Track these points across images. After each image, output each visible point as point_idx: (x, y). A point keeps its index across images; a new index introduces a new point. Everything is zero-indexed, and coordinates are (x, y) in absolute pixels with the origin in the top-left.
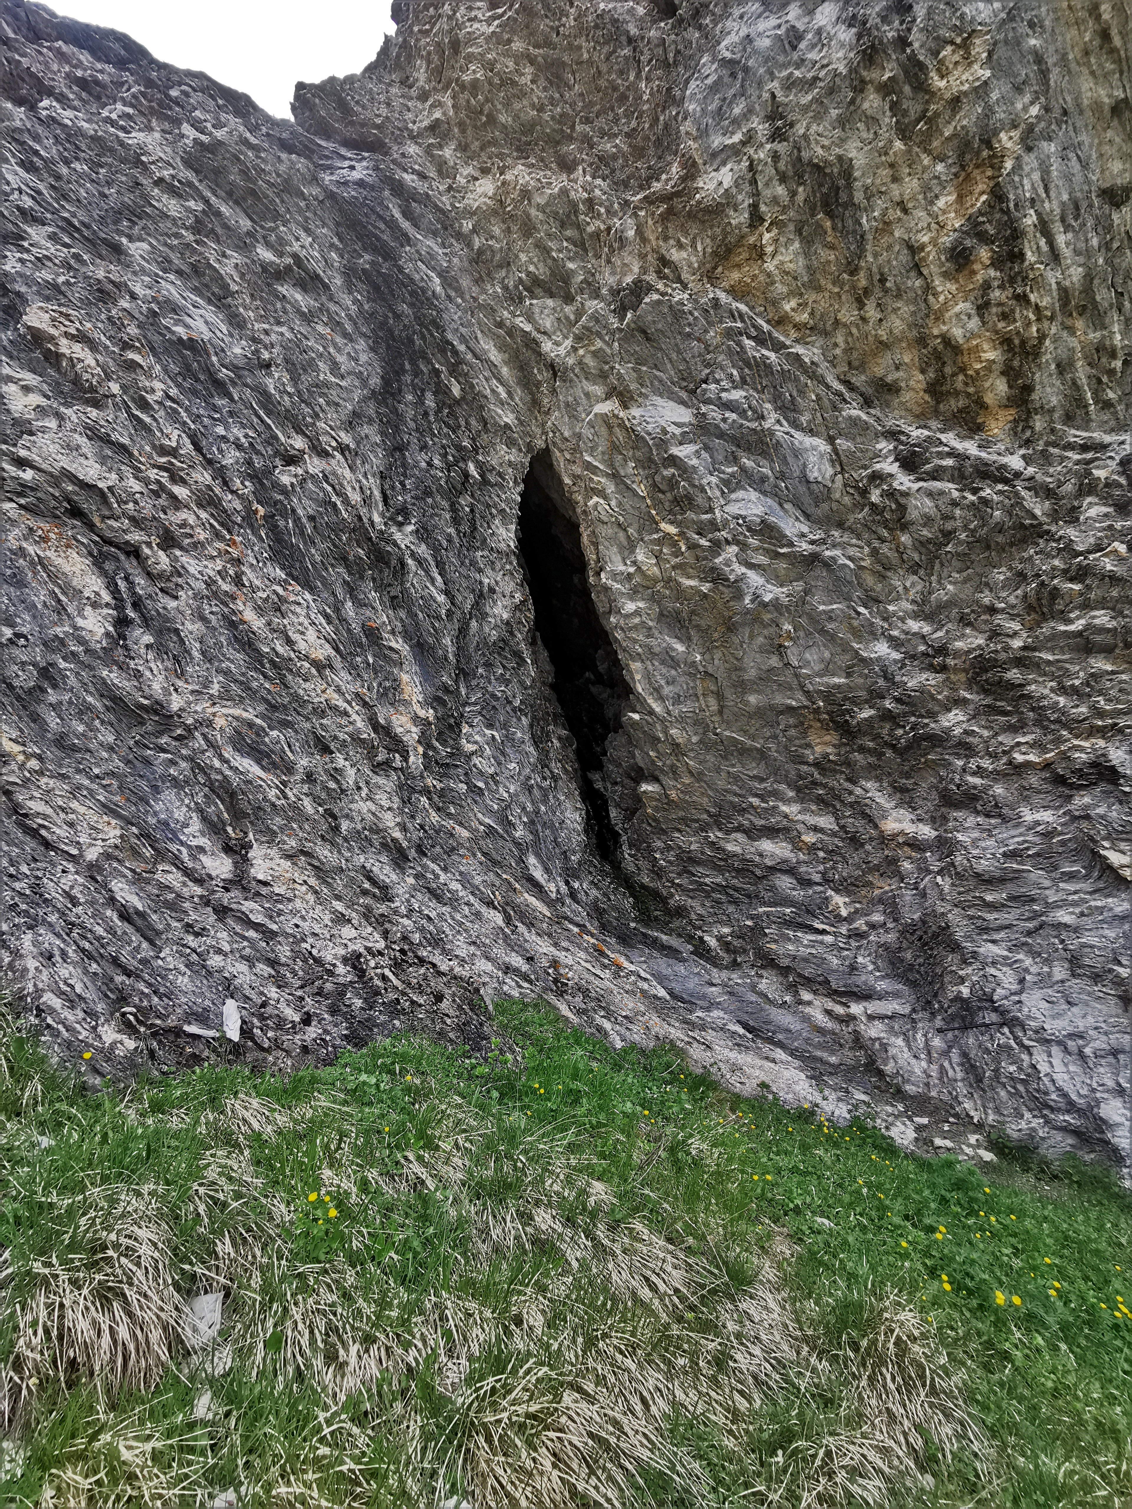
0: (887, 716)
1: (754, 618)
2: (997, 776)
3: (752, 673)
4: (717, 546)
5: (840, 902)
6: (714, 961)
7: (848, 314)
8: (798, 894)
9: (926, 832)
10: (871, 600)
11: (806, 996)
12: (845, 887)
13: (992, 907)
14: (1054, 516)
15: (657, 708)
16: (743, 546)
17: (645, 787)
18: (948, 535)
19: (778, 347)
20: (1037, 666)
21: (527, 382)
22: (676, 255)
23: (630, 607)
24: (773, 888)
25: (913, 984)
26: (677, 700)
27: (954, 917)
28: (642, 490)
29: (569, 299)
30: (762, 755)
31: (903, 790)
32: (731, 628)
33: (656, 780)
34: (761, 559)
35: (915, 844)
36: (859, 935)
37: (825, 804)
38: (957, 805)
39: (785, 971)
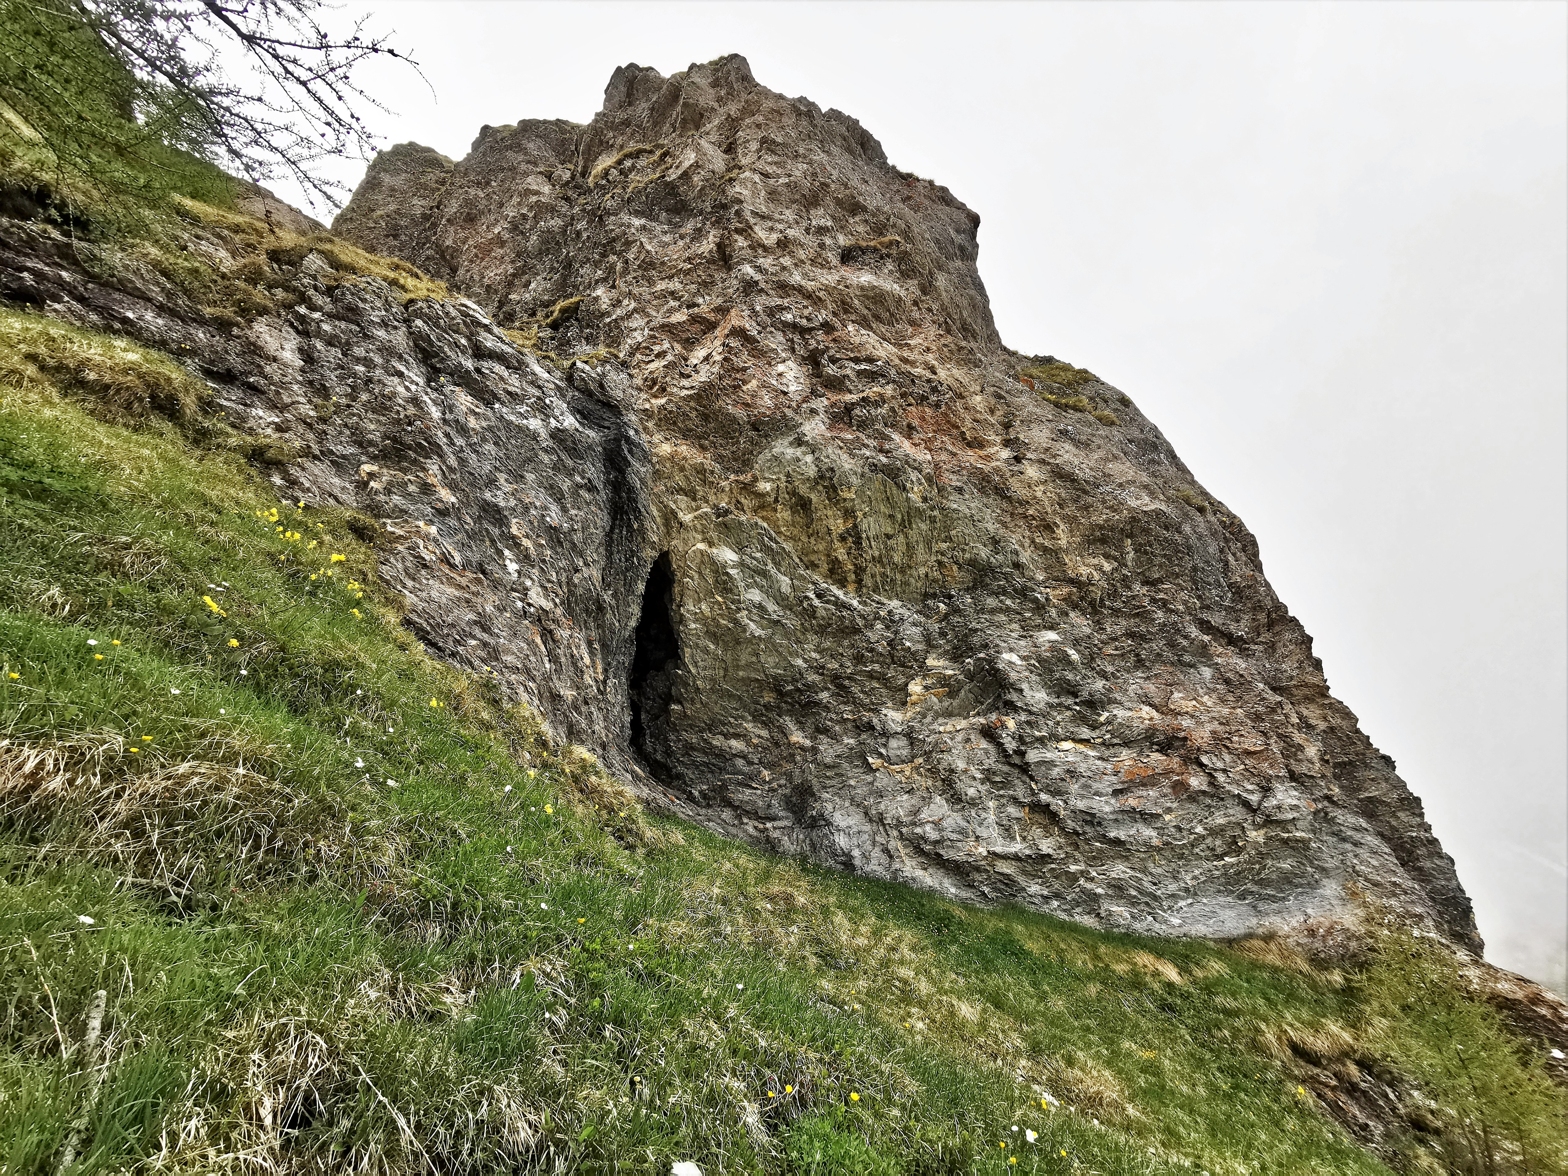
0: (798, 690)
1: (749, 641)
2: (838, 722)
3: (743, 662)
4: (739, 610)
5: (766, 774)
6: (697, 804)
7: (804, 538)
8: (746, 769)
9: (808, 743)
10: (798, 642)
11: (745, 820)
12: (770, 766)
13: (828, 778)
14: (866, 626)
15: (693, 671)
16: (750, 612)
17: (673, 707)
18: (830, 625)
19: (777, 543)
20: (855, 680)
21: (667, 524)
22: (743, 500)
23: (693, 626)
24: (734, 765)
25: (794, 813)
26: (705, 668)
27: (815, 782)
28: (710, 581)
29: (694, 499)
30: (740, 698)
31: (801, 723)
32: (738, 643)
33: (681, 703)
34: (755, 618)
35: (803, 748)
36: (773, 790)
37: (765, 724)
38: (821, 733)
39: (735, 808)
